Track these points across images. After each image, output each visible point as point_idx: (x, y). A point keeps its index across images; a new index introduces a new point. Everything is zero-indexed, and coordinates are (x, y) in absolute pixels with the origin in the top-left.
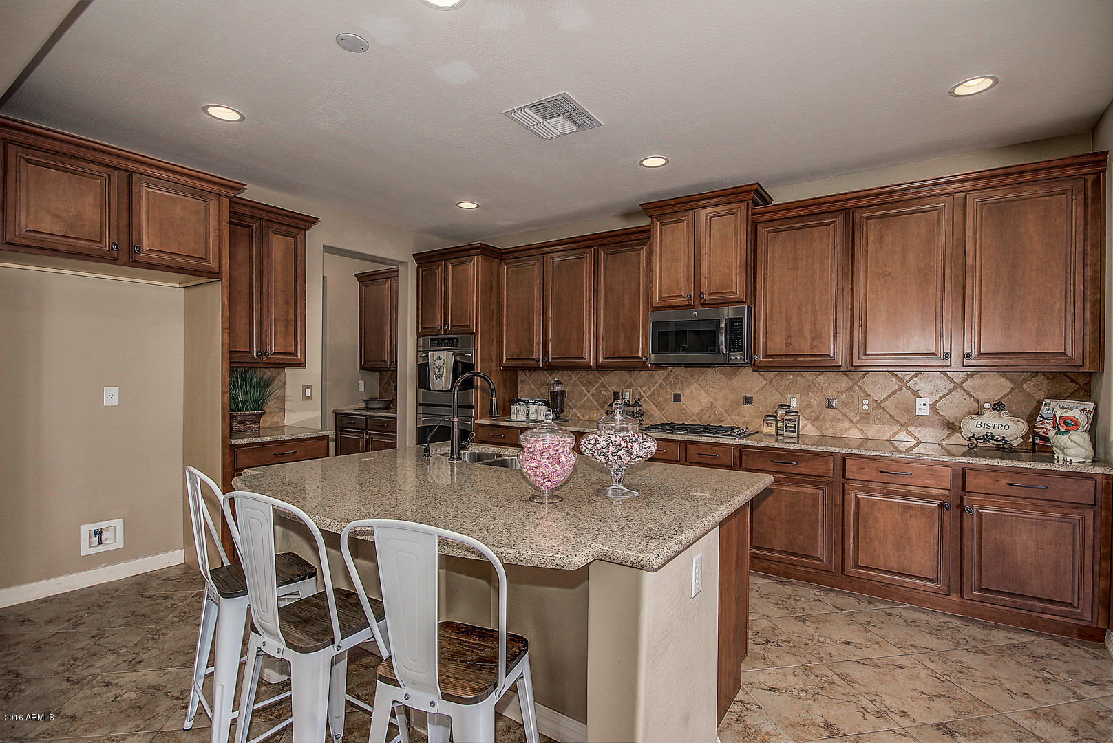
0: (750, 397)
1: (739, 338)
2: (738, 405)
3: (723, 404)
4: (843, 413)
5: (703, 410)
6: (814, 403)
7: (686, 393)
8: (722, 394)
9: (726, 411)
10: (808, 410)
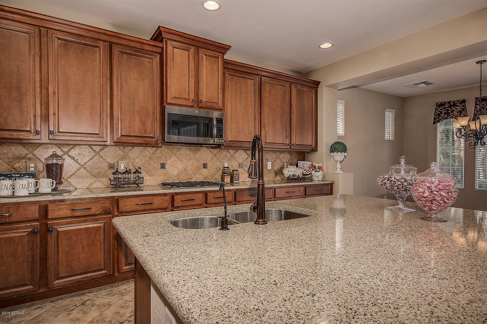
0: (206, 164)
1: (221, 130)
2: (200, 168)
3: (191, 169)
5: (179, 173)
6: (234, 166)
7: (168, 163)
8: (190, 162)
9: (193, 173)
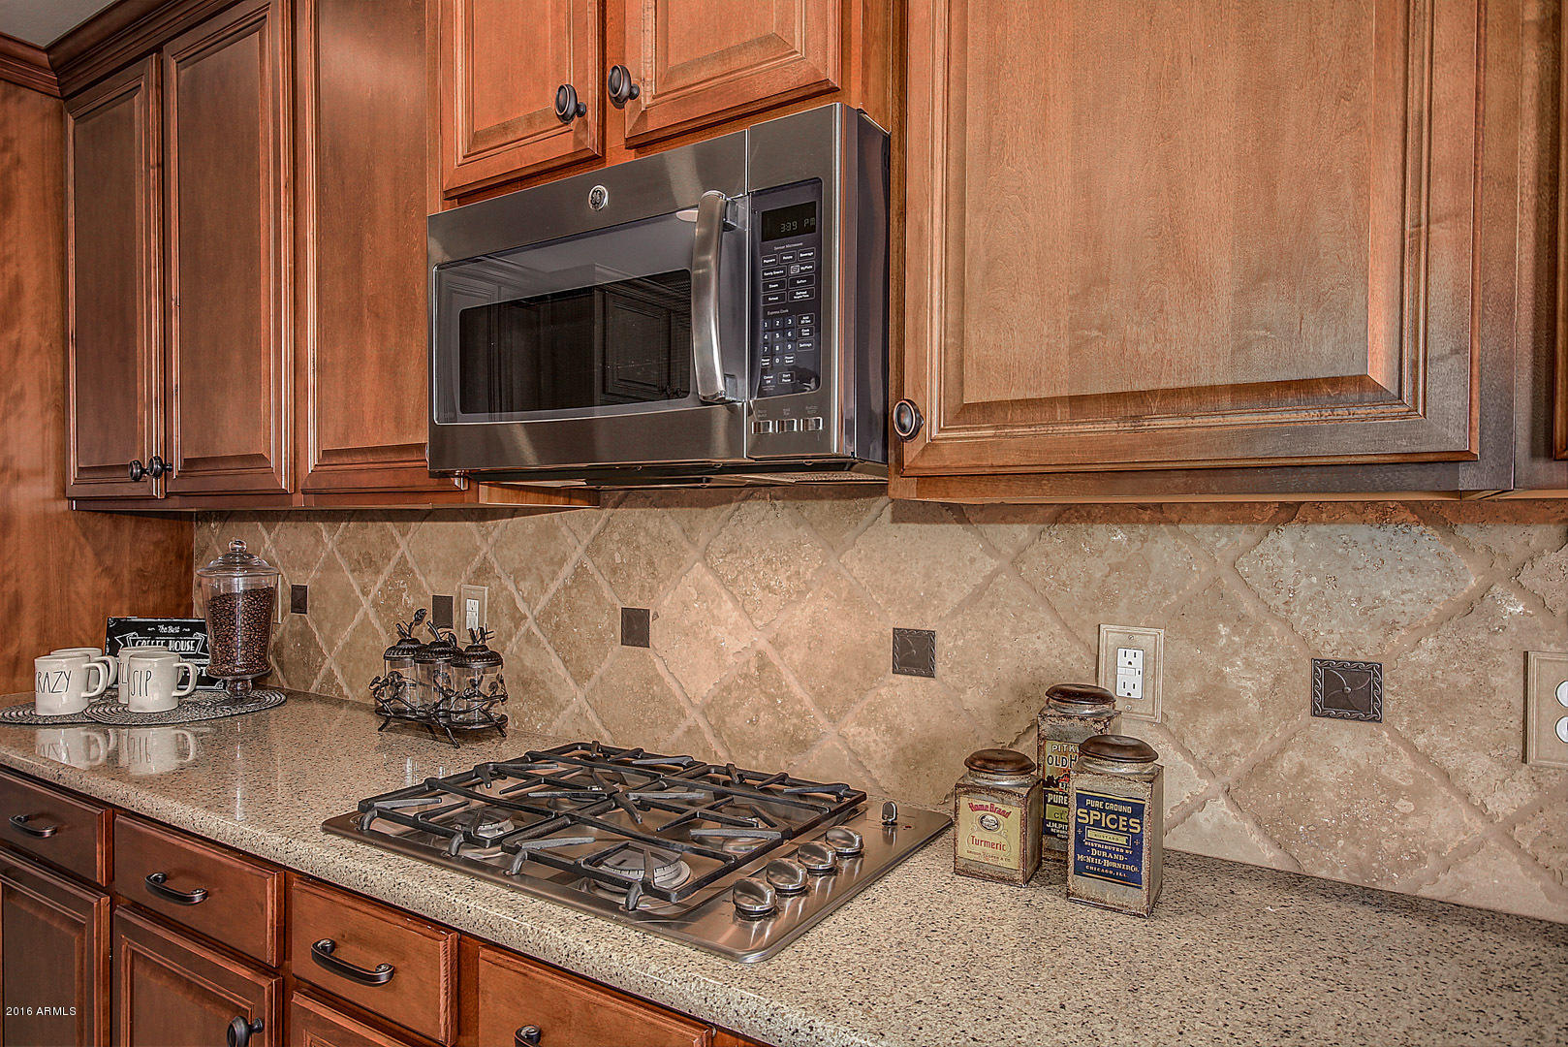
0: (925, 638)
1: (799, 308)
2: (867, 670)
3: (806, 665)
4: (1423, 757)
5: (728, 689)
6: (1245, 681)
7: (666, 608)
8: (801, 616)
9: (820, 699)
10: (1210, 723)
